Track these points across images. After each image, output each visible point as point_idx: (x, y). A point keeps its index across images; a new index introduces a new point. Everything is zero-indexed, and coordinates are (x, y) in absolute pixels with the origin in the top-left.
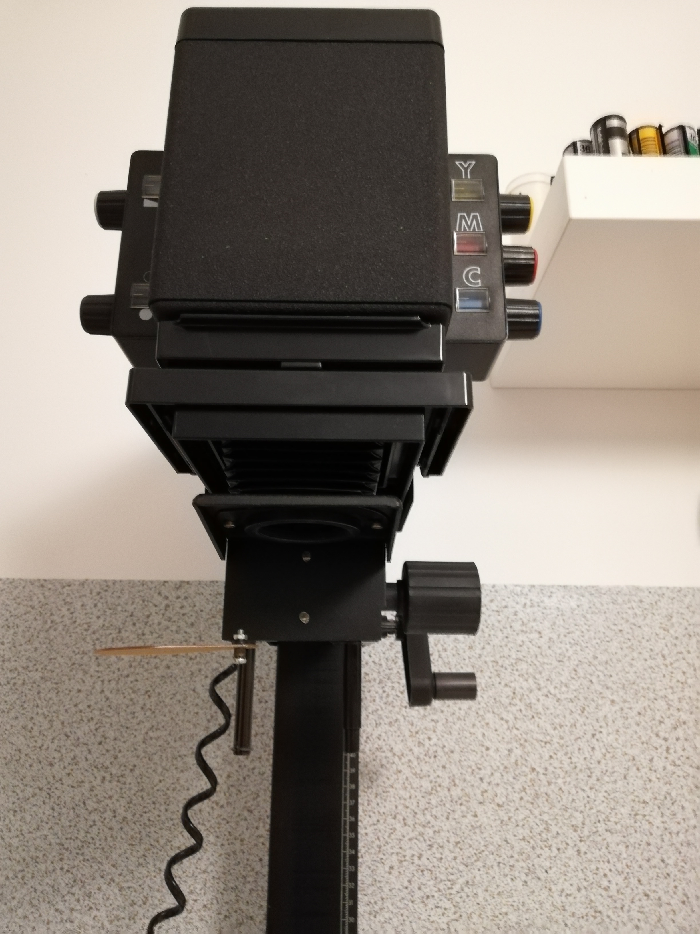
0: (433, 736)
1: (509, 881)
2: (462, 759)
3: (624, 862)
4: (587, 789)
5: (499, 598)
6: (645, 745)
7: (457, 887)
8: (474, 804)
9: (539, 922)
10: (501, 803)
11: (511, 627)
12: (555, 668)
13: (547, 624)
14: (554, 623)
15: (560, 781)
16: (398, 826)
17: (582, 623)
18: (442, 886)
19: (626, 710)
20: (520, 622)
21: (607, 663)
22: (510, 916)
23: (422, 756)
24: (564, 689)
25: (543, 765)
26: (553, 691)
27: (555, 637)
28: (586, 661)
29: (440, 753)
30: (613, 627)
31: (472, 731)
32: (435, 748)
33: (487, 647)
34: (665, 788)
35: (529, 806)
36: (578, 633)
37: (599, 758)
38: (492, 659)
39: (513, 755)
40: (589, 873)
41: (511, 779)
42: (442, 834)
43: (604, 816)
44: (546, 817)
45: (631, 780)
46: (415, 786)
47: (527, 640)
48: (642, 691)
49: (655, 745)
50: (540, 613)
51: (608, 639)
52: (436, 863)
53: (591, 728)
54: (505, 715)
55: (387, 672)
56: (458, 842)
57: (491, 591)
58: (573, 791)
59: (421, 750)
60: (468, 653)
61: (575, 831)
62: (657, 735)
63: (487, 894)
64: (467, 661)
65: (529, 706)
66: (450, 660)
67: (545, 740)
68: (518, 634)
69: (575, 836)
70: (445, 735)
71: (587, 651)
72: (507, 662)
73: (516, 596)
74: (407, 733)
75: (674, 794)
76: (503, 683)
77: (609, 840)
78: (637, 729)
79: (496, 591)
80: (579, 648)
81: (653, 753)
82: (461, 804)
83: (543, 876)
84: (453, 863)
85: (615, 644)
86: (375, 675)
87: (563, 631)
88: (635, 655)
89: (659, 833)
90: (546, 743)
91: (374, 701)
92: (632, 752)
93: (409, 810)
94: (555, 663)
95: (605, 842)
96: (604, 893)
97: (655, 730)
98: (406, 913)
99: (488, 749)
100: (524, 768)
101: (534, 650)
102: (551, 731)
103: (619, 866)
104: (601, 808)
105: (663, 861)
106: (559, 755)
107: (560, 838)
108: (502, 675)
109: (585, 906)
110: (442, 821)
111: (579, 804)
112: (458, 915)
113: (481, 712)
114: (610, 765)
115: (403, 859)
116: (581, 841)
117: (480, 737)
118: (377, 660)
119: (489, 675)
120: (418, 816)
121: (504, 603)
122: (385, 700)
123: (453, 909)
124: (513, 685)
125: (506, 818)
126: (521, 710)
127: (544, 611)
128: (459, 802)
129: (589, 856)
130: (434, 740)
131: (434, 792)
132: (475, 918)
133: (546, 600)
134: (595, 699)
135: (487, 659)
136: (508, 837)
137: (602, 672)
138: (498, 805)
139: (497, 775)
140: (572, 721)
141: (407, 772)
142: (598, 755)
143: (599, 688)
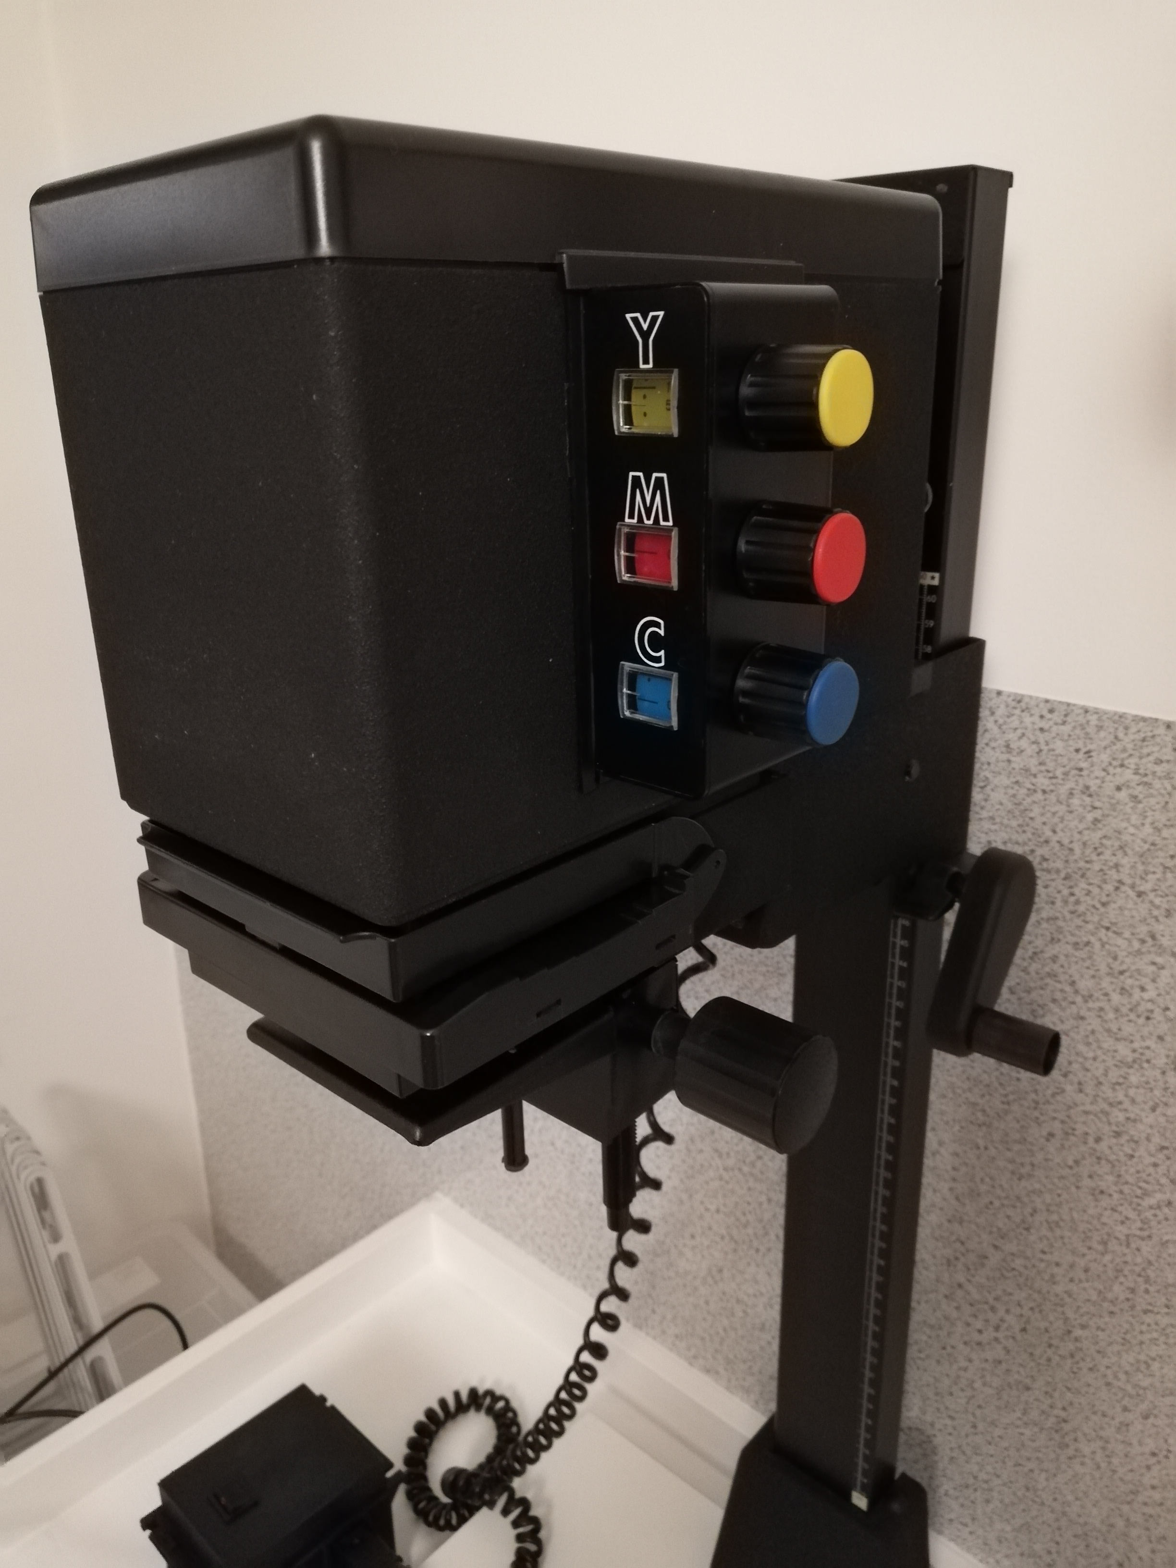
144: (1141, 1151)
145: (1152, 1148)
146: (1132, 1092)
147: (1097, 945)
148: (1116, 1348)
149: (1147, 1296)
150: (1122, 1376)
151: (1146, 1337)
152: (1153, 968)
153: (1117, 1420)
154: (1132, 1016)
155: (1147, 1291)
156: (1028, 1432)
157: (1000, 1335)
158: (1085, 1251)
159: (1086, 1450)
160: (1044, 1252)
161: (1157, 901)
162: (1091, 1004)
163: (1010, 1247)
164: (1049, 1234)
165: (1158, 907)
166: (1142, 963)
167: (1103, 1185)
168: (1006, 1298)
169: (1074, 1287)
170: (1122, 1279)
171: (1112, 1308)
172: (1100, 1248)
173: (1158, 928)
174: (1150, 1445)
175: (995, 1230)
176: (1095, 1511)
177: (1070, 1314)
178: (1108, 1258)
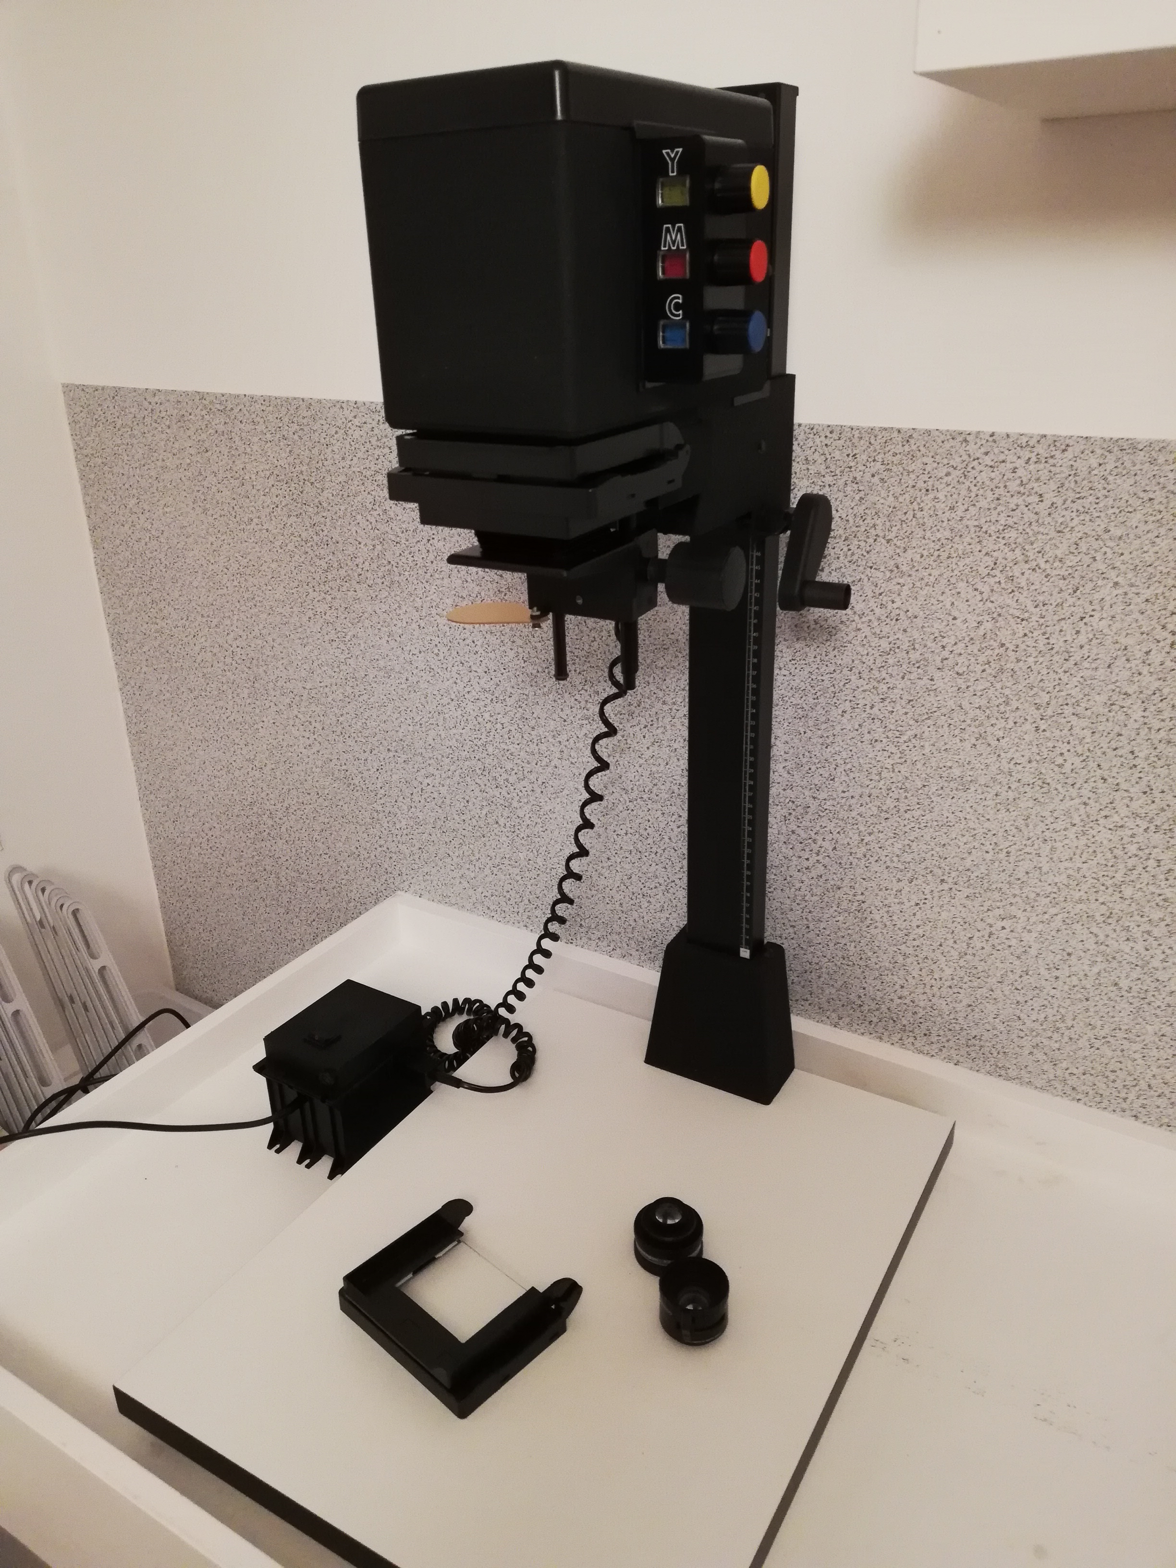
0: (897, 599)
1: (958, 741)
2: (926, 625)
3: (1087, 746)
4: (1060, 671)
5: (996, 451)
6: (1145, 635)
7: (905, 738)
8: (932, 670)
9: (982, 781)
10: (961, 672)
11: (1005, 487)
12: (1050, 539)
13: (1053, 485)
14: (1062, 485)
15: (1031, 660)
16: (853, 678)
17: (1100, 486)
18: (890, 734)
19: (1130, 595)
20: (1018, 482)
21: (1120, 538)
22: (954, 770)
23: (883, 618)
24: (1057, 564)
25: (1014, 642)
26: (1043, 566)
27: (1059, 501)
28: (1094, 533)
29: (902, 616)
30: (1142, 495)
31: (941, 598)
32: (898, 612)
33: (971, 508)
34: (1157, 684)
35: (992, 679)
36: (1092, 499)
37: (1083, 643)
38: (976, 523)
39: (982, 628)
40: (1043, 749)
41: (976, 651)
42: (895, 691)
43: (1074, 700)
44: (1007, 692)
45: (1116, 670)
46: (873, 644)
47: (1023, 503)
48: (1159, 575)
49: (1157, 637)
50: (1046, 471)
51: (1130, 509)
52: (887, 715)
53: (1081, 610)
54: (980, 586)
55: (854, 529)
56: (910, 701)
57: (987, 441)
58: (1044, 671)
59: (883, 611)
60: (947, 514)
61: (1038, 709)
62: (1164, 627)
63: (935, 748)
64: (945, 524)
65: (1011, 579)
66: (926, 520)
67: (1022, 617)
68: (1012, 496)
69: (1037, 714)
70: (911, 600)
71: (1098, 521)
72: (993, 528)
73: (1019, 448)
74: (870, 594)
75: (1166, 691)
76: (984, 552)
77: (1074, 723)
78: (1140, 617)
79: (995, 441)
80: (1088, 518)
81: (1153, 646)
82: (918, 667)
83: (994, 743)
84: (904, 717)
85: (1138, 515)
86: (841, 532)
87: (1071, 495)
88: (1163, 531)
89: (1136, 726)
90: (1023, 620)
91: (838, 558)
92: (1124, 641)
93: (865, 665)
94: (1053, 534)
95: (1070, 724)
96: (1056, 769)
97: (1163, 622)
98: (855, 750)
99: (955, 619)
100: (992, 642)
101: (1029, 516)
102: (1031, 608)
103: (1079, 749)
104: (1073, 692)
105: (1132, 752)
106: (1036, 633)
107: (1018, 713)
108: (984, 543)
109: (1033, 776)
110: (897, 680)
111: (1049, 685)
112: (903, 760)
113: (953, 580)
114: (1095, 651)
115: (856, 706)
116: (1042, 719)
117: (948, 606)
118: (844, 516)
119: (970, 541)
120: (873, 672)
121: (1002, 457)
122: (849, 559)
123: (899, 755)
124: (995, 554)
125: (964, 687)
126: (999, 582)
127: (1052, 469)
128: (917, 665)
129: (1048, 734)
130: (898, 603)
131: (892, 652)
132: (919, 765)
133: (1058, 454)
134: (1095, 579)
135: (969, 523)
136: (963, 703)
137: (1112, 548)
138: (958, 673)
139: (961, 645)
140: (1059, 601)
141: (866, 631)
142: (1082, 639)
143: (1102, 567)
144: (898, 707)
145: (903, 702)
146: (890, 670)
147: (866, 579)
148: (890, 841)
149: (906, 801)
150: (895, 859)
151: (907, 829)
152: (899, 586)
153: (895, 890)
154: (888, 620)
155: (906, 797)
156: (841, 918)
157: (820, 858)
158: (868, 782)
159: (877, 917)
160: (844, 792)
161: (898, 543)
162: (864, 619)
163: (822, 795)
164: (846, 779)
165: (899, 547)
166: (892, 586)
167: (877, 736)
168: (822, 831)
169: (863, 809)
170: (891, 794)
171: (887, 816)
172: (877, 778)
173: (899, 560)
174: (915, 899)
175: (813, 786)
176: (885, 957)
177: (862, 828)
178: (882, 782)
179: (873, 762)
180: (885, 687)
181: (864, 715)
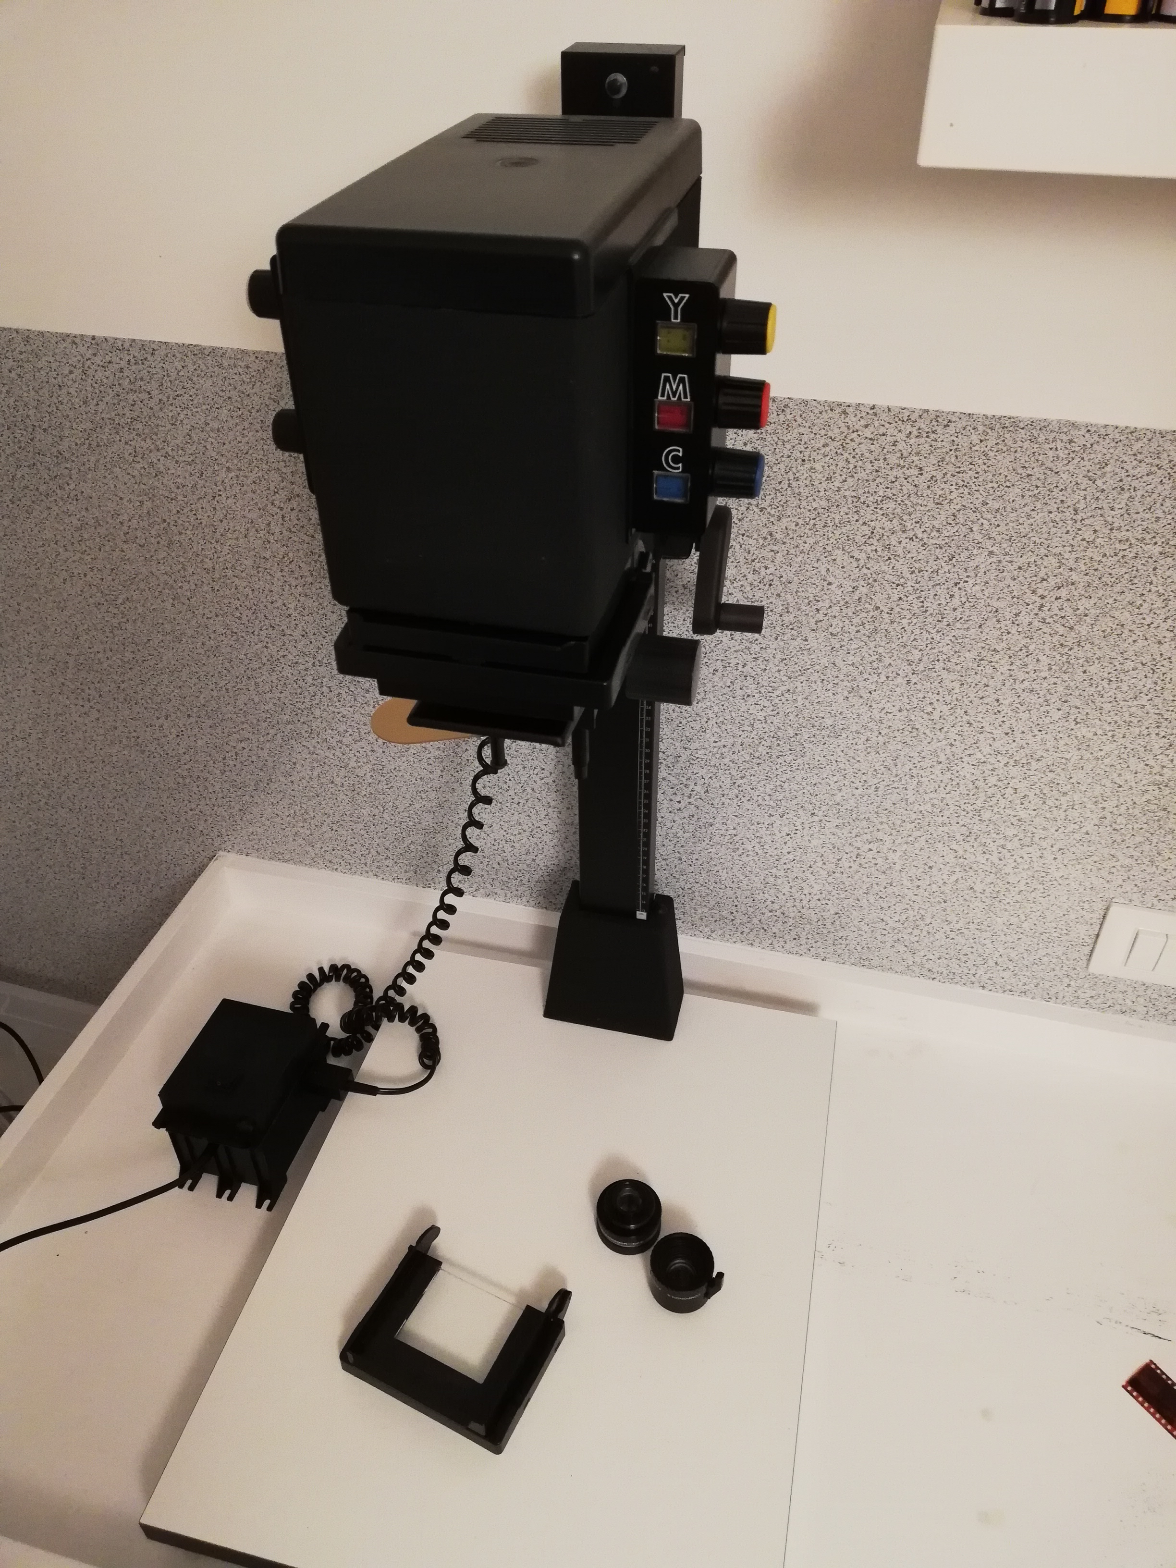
0: (771, 566)
1: (831, 694)
2: (800, 590)
3: (955, 696)
4: (933, 631)
5: (877, 424)
6: (1015, 599)
7: (778, 693)
8: (805, 631)
9: (854, 728)
10: (835, 633)
11: (885, 459)
12: (928, 511)
13: (933, 460)
14: (943, 459)
15: (905, 622)
17: (981, 462)
18: (763, 690)
19: (1004, 563)
20: (899, 455)
21: (997, 511)
22: (826, 720)
23: (756, 583)
24: (934, 533)
25: (889, 605)
26: (920, 535)
27: (939, 476)
28: (972, 506)
29: (776, 582)
30: (1020, 471)
31: (816, 565)
32: (771, 577)
33: (849, 479)
34: (1024, 642)
35: (865, 639)
36: (971, 473)
37: (956, 606)
38: (854, 494)
39: (857, 592)
40: (914, 699)
41: (850, 614)
42: (769, 651)
43: (944, 657)
44: (881, 650)
45: (987, 630)
47: (902, 476)
48: (1032, 545)
49: (1027, 601)
50: (927, 445)
51: (1008, 484)
52: (760, 672)
53: (956, 576)
54: (856, 554)
56: (783, 660)
57: (868, 413)
58: (918, 631)
59: (756, 577)
60: (824, 484)
61: (910, 665)
62: (1034, 592)
63: (807, 701)
64: (822, 494)
65: (888, 547)
66: (801, 490)
67: (897, 582)
68: (892, 469)
69: (909, 669)
70: (784, 566)
71: (977, 495)
72: (871, 499)
73: (900, 422)
74: (742, 560)
75: (1032, 648)
76: (861, 522)
77: (944, 677)
78: (1012, 583)
79: (875, 414)
80: (967, 490)
81: (1024, 610)
82: (792, 629)
83: (866, 695)
84: (777, 674)
85: (1017, 490)
87: (951, 469)
88: (1038, 505)
89: (1002, 678)
90: (898, 585)
92: (995, 604)
94: (931, 505)
95: (940, 678)
96: (925, 716)
97: (1033, 586)
98: (726, 704)
99: (830, 584)
100: (867, 605)
101: (908, 488)
102: (906, 574)
103: (948, 699)
104: (945, 650)
105: (998, 701)
106: (911, 597)
107: (891, 669)
108: (862, 513)
109: (903, 723)
111: (921, 644)
112: (776, 712)
113: (829, 548)
114: (967, 613)
115: (727, 665)
116: (913, 674)
117: (824, 572)
119: (847, 511)
121: (882, 430)
124: (873, 524)
125: (838, 646)
126: (876, 550)
127: (933, 443)
128: (791, 627)
129: (919, 686)
130: (772, 569)
132: (792, 717)
133: (940, 430)
134: (970, 548)
135: (847, 493)
136: (837, 661)
137: (989, 520)
138: (831, 634)
139: (836, 609)
140: (935, 567)
142: (956, 602)
143: (979, 538)
144: (771, 665)
148: (763, 783)
149: (778, 748)
150: (767, 798)
151: (779, 772)
152: (773, 553)
153: (766, 823)
154: (761, 586)
155: (779, 745)
156: (713, 850)
157: (691, 800)
158: (741, 733)
159: (749, 847)
160: (716, 742)
161: (772, 512)
162: (735, 585)
163: (694, 746)
164: (718, 730)
165: (773, 516)
166: (766, 553)
167: (749, 692)
168: (693, 777)
169: (735, 757)
170: (763, 742)
171: (759, 761)
172: (750, 729)
173: (773, 528)
174: (786, 830)
176: (756, 879)
177: (734, 773)
178: (755, 732)
179: (745, 715)
180: (757, 648)
181: (736, 673)
